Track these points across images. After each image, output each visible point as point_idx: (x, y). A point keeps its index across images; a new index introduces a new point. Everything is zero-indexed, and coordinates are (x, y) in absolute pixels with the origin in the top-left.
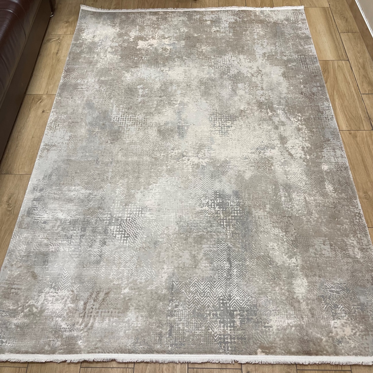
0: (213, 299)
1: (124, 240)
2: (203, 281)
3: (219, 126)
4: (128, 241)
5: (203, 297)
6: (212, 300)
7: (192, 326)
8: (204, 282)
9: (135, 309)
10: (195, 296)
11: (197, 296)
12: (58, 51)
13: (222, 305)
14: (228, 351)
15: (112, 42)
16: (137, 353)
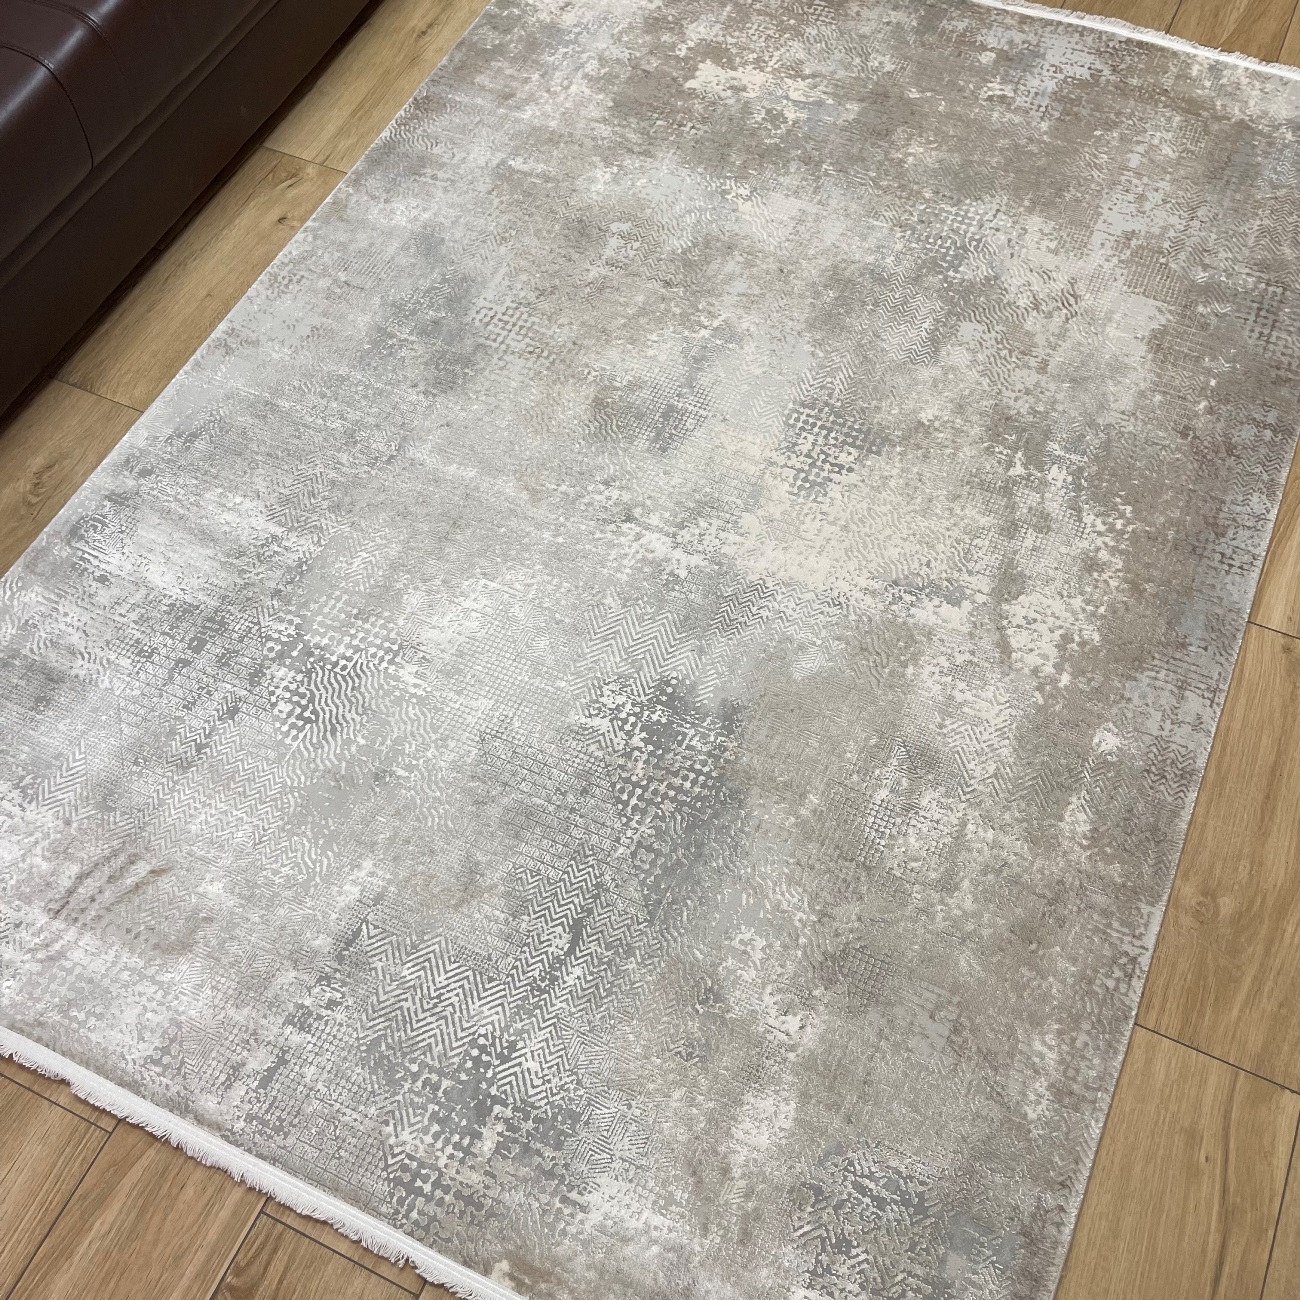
0: (455, 1032)
1: (293, 726)
2: (455, 962)
3: (808, 456)
4: (301, 735)
5: (428, 1013)
6: (449, 1034)
7: (344, 1087)
8: (457, 965)
9: (209, 956)
10: (403, 997)
11: (410, 999)
12: (430, 26)
14: (404, 1221)
15: (614, 44)
16: (138, 1093)
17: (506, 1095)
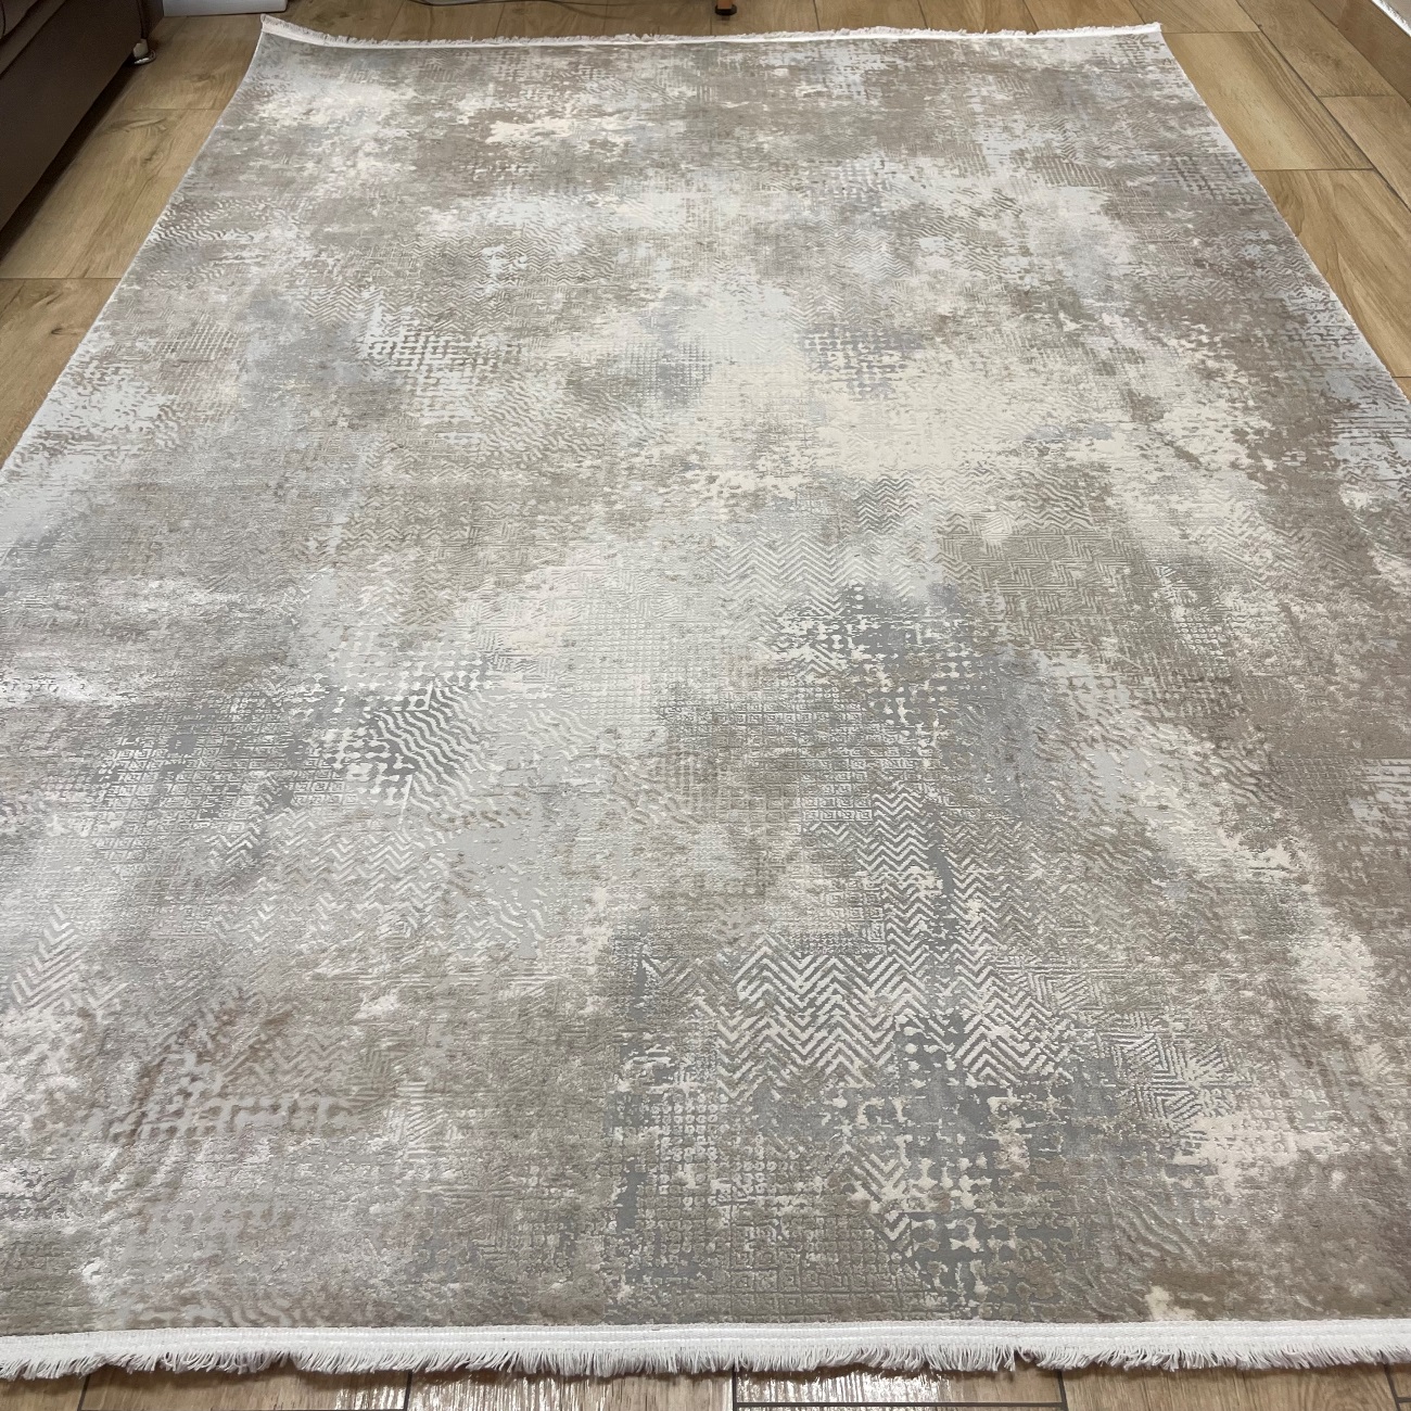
0: (865, 1035)
1: (386, 784)
2: (804, 956)
4: (406, 790)
5: (811, 1030)
6: (858, 1042)
7: (753, 1171)
8: (809, 959)
9: (430, 1091)
10: (761, 1023)
11: (772, 1022)
12: (154, 153)
13: (914, 1066)
14: (973, 1303)
15: (384, 127)
17: (993, 1080)
